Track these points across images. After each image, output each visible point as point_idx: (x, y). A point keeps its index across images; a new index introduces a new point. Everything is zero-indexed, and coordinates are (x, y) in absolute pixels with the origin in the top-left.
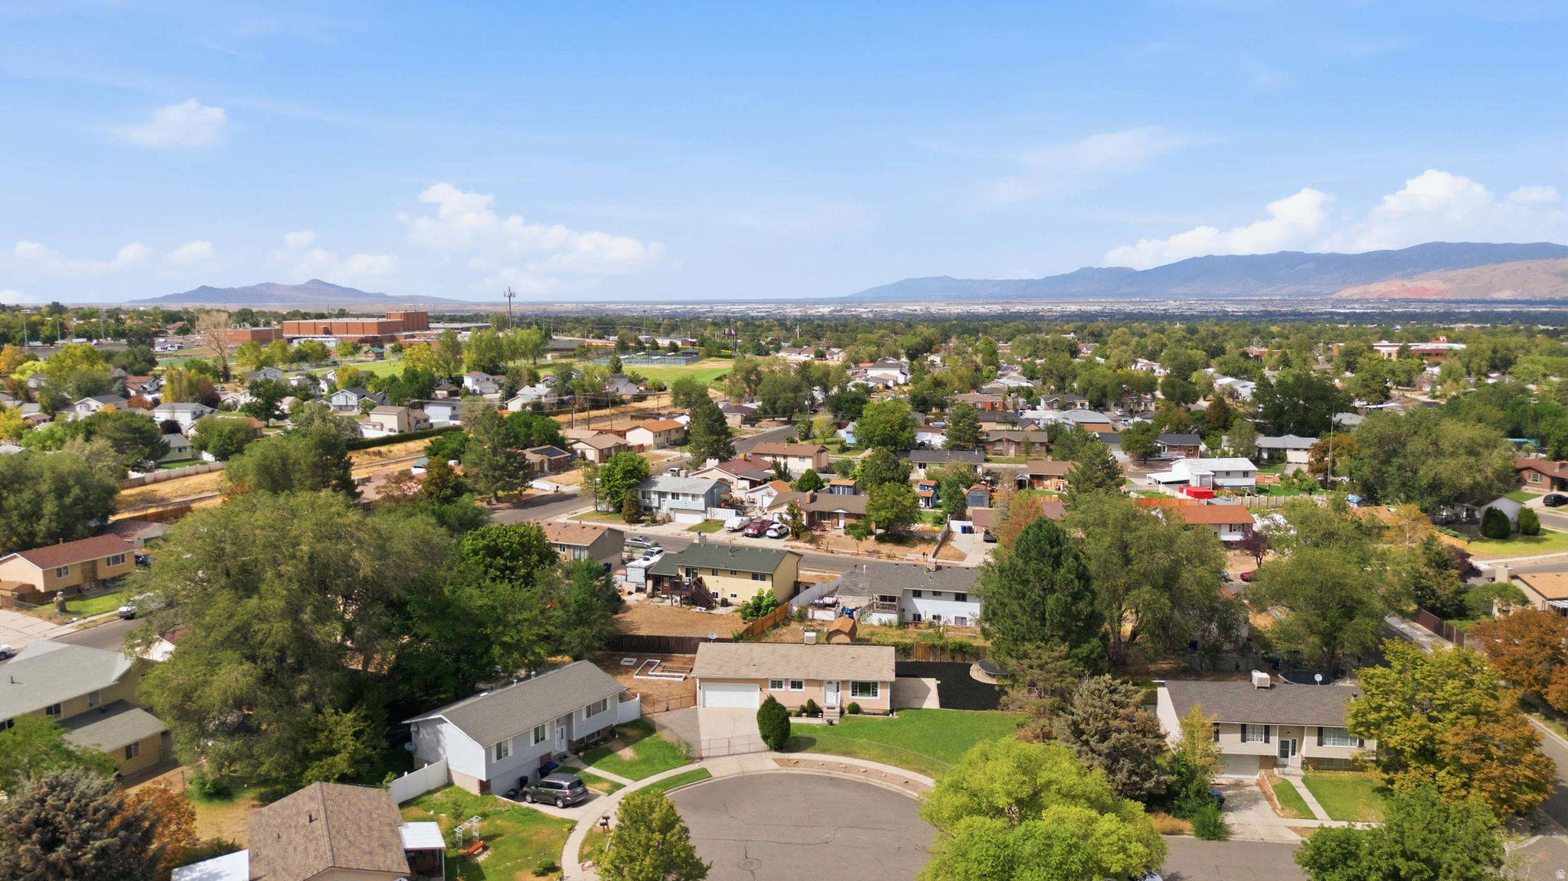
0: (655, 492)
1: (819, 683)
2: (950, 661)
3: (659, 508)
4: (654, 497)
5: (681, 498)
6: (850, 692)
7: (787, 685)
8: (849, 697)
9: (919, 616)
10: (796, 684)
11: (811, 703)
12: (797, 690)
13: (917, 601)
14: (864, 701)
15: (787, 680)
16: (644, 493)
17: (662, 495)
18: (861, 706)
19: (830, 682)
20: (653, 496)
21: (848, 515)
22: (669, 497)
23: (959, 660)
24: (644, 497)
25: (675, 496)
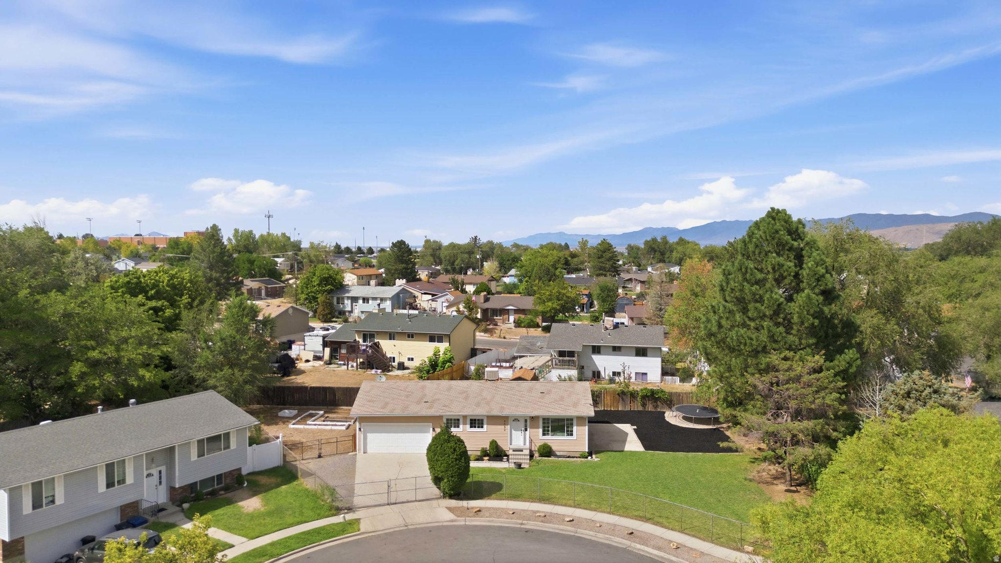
0: (348, 298)
1: (502, 420)
2: (641, 409)
3: (351, 312)
4: (348, 303)
5: (370, 302)
6: (541, 430)
7: (465, 424)
8: (539, 437)
9: (599, 373)
10: (476, 423)
11: (494, 444)
12: (476, 429)
13: (596, 358)
14: (557, 441)
15: (465, 417)
16: (338, 299)
17: (354, 299)
18: (554, 448)
19: (516, 420)
20: (346, 302)
21: (517, 311)
22: (361, 301)
23: (650, 408)
24: (338, 303)
25: (366, 300)
